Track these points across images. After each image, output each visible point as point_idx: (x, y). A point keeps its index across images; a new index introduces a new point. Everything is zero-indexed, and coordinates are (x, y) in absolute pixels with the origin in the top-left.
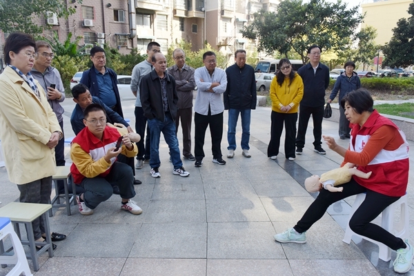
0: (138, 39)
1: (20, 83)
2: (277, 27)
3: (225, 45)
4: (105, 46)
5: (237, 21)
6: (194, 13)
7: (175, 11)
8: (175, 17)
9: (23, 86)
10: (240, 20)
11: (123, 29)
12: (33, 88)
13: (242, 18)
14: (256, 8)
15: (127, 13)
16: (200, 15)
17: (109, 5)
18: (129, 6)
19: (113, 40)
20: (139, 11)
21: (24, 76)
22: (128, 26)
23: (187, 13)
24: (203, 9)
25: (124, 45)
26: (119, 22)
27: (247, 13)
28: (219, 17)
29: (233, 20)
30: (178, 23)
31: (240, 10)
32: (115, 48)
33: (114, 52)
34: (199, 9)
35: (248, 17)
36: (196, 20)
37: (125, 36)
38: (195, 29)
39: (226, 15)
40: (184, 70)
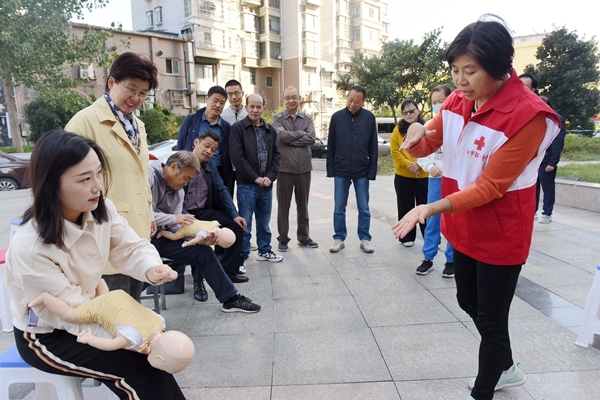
0: (198, 96)
1: (111, 123)
2: (384, 75)
3: (309, 102)
4: (155, 105)
5: (323, 71)
6: (268, 62)
7: (244, 60)
8: (244, 68)
9: (114, 128)
10: (327, 70)
11: (178, 84)
12: (129, 133)
13: (330, 67)
14: (346, 55)
15: (183, 63)
16: (277, 65)
17: (160, 53)
18: (186, 53)
19: (166, 97)
20: (198, 60)
21: (120, 113)
22: (184, 79)
23: (259, 63)
24: (280, 57)
25: (180, 104)
26: (173, 74)
27: (335, 61)
28: (301, 66)
29: (318, 70)
30: (248, 74)
31: (326, 57)
32: (168, 108)
33: (166, 112)
34: (275, 57)
35: (337, 66)
36: (271, 70)
37: (181, 92)
38: (270, 82)
39: (308, 64)
40: (298, 117)
